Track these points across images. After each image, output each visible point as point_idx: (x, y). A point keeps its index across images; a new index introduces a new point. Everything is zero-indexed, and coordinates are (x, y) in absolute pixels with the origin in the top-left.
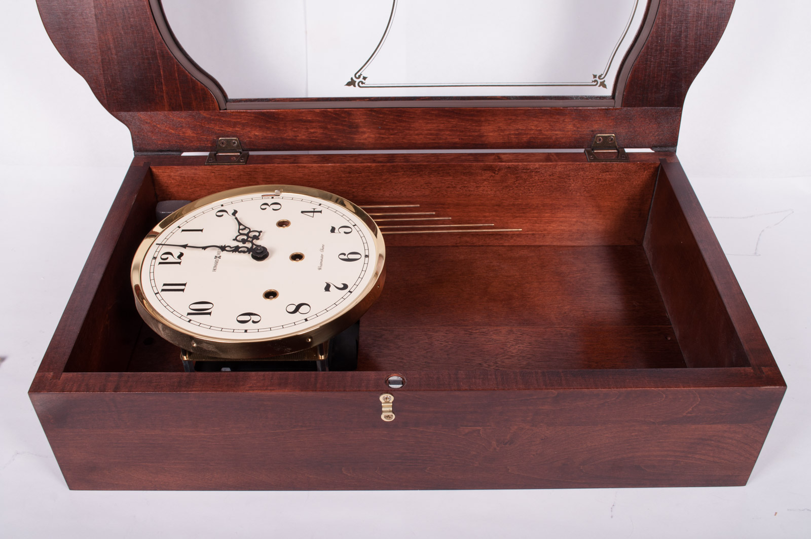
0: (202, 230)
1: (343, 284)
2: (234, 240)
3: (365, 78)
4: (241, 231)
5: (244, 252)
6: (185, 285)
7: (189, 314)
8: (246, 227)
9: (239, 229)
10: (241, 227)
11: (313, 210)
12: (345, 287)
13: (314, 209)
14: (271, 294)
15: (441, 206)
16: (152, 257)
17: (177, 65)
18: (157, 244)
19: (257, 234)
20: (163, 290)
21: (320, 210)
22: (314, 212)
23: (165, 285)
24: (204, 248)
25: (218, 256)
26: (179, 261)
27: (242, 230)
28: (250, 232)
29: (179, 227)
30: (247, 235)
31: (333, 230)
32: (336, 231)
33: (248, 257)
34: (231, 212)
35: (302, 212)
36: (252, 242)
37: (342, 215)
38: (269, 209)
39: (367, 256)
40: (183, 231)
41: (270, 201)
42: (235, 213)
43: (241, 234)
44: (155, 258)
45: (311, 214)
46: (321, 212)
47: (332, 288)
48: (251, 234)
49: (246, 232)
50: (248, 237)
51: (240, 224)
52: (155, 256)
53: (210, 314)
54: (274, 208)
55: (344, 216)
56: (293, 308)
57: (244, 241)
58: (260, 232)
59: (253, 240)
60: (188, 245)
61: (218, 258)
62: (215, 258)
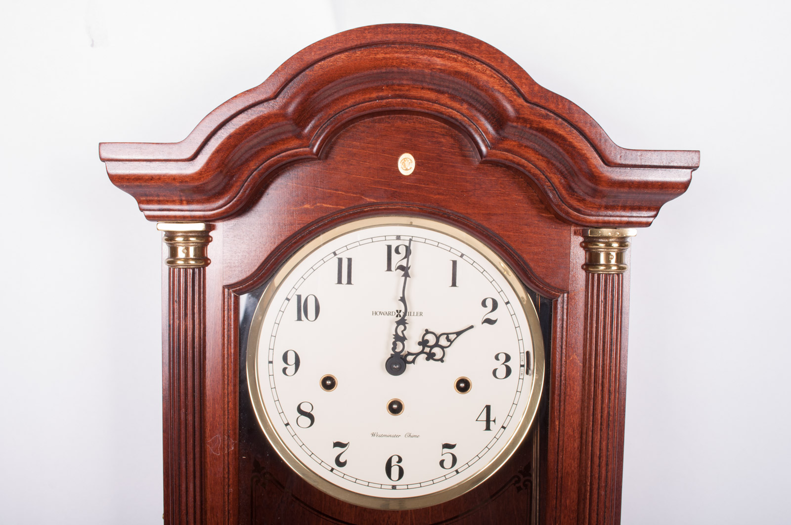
0: (454, 284)
1: (346, 461)
2: (425, 331)
4: (443, 336)
5: (394, 349)
6: (349, 282)
7: (299, 297)
8: (451, 342)
9: (447, 334)
10: (452, 337)
11: (492, 418)
12: (341, 464)
13: (494, 421)
14: (328, 383)
16: (401, 234)
19: (438, 357)
20: (340, 260)
21: (491, 428)
22: (488, 421)
23: (350, 260)
24: (403, 299)
26: (393, 267)
27: (448, 339)
28: (442, 348)
29: (462, 256)
30: (436, 345)
31: (447, 446)
32: (446, 450)
34: (492, 316)
35: (488, 408)
36: (422, 352)
37: (480, 455)
38: (497, 364)
39: (394, 487)
40: (455, 263)
41: (514, 363)
42: (489, 321)
43: (438, 338)
44: (398, 238)
45: (484, 417)
46: (488, 428)
47: (339, 450)
48: (437, 351)
49: (443, 342)
50: (432, 347)
51: (458, 334)
52: (404, 238)
53: (299, 319)
54: (497, 370)
55: (477, 458)
56: (306, 408)
57: (424, 343)
58: (442, 360)
59: (426, 353)
60: (408, 278)
61: (397, 314)
62: (397, 311)
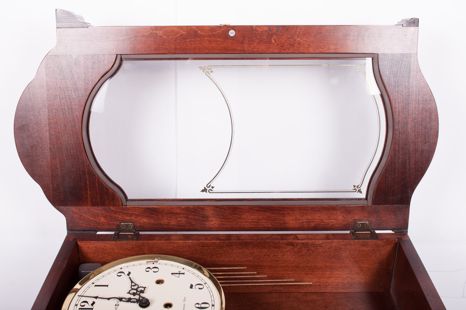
0: (107, 286)
2: (128, 293)
3: (213, 187)
4: (132, 287)
5: (134, 302)
8: (136, 285)
9: (132, 286)
10: (133, 284)
11: (179, 272)
13: (180, 272)
15: (260, 267)
16: (75, 305)
17: (98, 179)
18: (78, 296)
19: (143, 289)
21: (183, 272)
22: (179, 274)
24: (109, 299)
25: (117, 304)
26: (92, 307)
27: (134, 286)
28: (138, 287)
29: (93, 283)
30: (136, 290)
31: (191, 287)
32: (194, 287)
33: (136, 305)
34: (127, 273)
35: (172, 274)
36: (139, 295)
37: (197, 276)
38: (151, 271)
39: (213, 305)
40: (96, 286)
41: (152, 266)
42: (129, 274)
43: (133, 289)
44: (76, 305)
45: (178, 275)
46: (184, 274)
48: (139, 289)
49: (136, 287)
50: (137, 291)
51: (132, 282)
52: (77, 304)
54: (154, 271)
55: (198, 277)
57: (134, 294)
58: (145, 288)
59: (140, 293)
60: (98, 297)
61: (117, 306)
62: (115, 306)
